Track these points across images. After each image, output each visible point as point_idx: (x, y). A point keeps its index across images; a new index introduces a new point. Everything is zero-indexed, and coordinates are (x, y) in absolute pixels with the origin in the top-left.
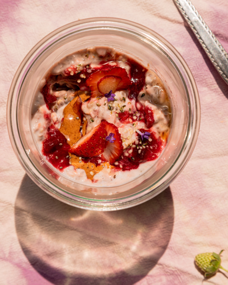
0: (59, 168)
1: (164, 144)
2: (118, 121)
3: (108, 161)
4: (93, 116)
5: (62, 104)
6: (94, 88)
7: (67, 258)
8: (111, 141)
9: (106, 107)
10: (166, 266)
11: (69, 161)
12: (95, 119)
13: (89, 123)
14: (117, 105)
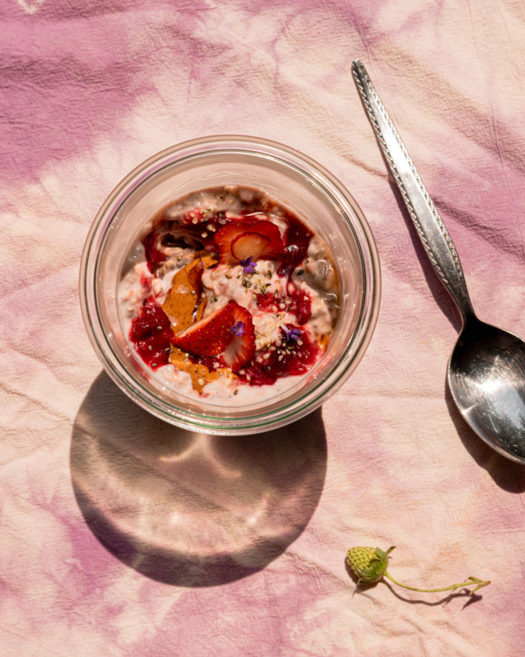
0: (151, 364)
1: (320, 353)
2: (255, 306)
3: (229, 367)
4: (217, 292)
5: (172, 268)
6: (226, 249)
7: (143, 520)
8: (237, 334)
9: (240, 282)
10: (299, 559)
11: (168, 357)
12: (219, 299)
13: (209, 303)
14: (257, 281)
